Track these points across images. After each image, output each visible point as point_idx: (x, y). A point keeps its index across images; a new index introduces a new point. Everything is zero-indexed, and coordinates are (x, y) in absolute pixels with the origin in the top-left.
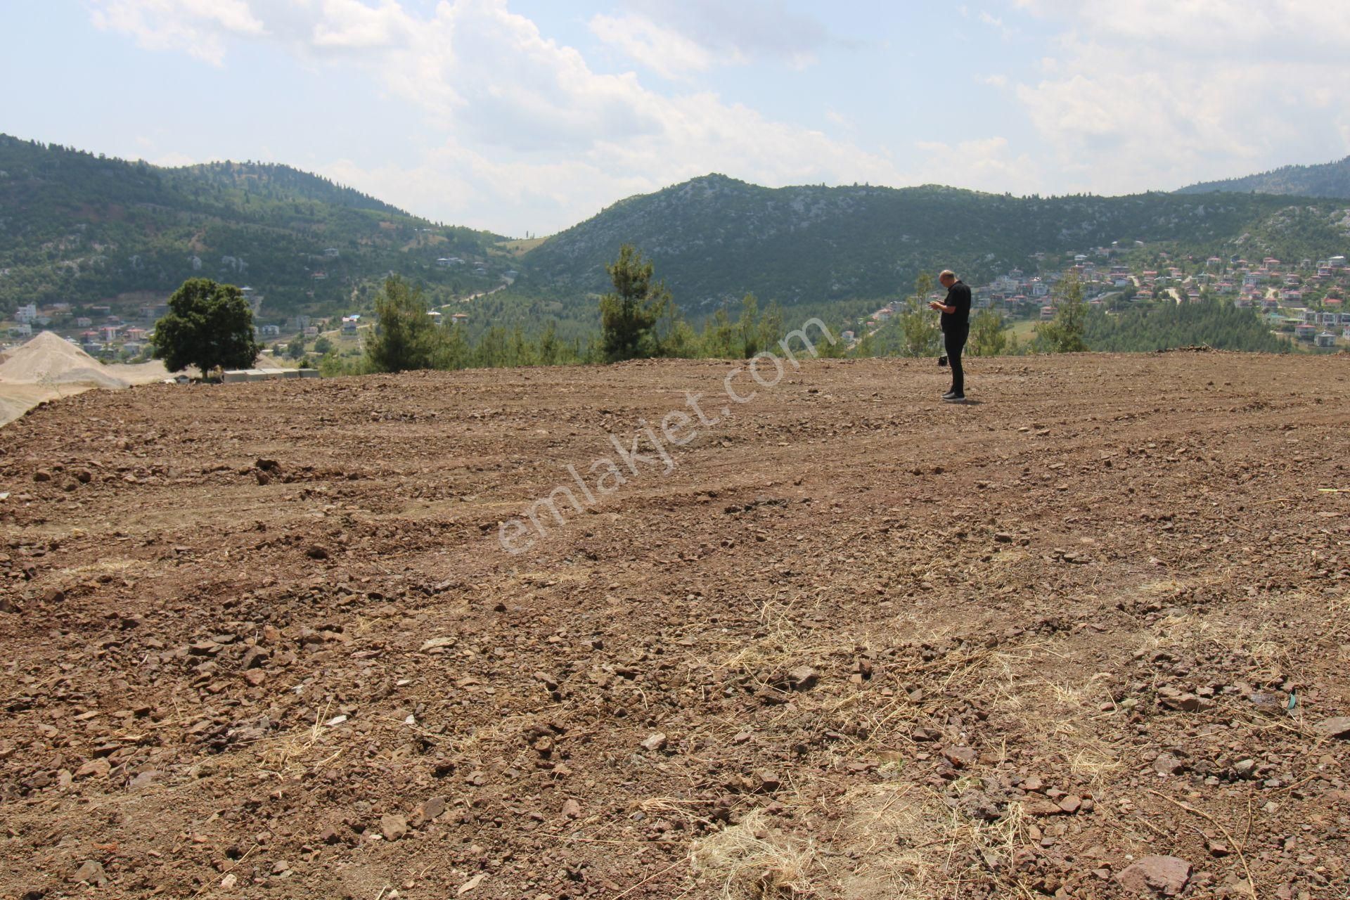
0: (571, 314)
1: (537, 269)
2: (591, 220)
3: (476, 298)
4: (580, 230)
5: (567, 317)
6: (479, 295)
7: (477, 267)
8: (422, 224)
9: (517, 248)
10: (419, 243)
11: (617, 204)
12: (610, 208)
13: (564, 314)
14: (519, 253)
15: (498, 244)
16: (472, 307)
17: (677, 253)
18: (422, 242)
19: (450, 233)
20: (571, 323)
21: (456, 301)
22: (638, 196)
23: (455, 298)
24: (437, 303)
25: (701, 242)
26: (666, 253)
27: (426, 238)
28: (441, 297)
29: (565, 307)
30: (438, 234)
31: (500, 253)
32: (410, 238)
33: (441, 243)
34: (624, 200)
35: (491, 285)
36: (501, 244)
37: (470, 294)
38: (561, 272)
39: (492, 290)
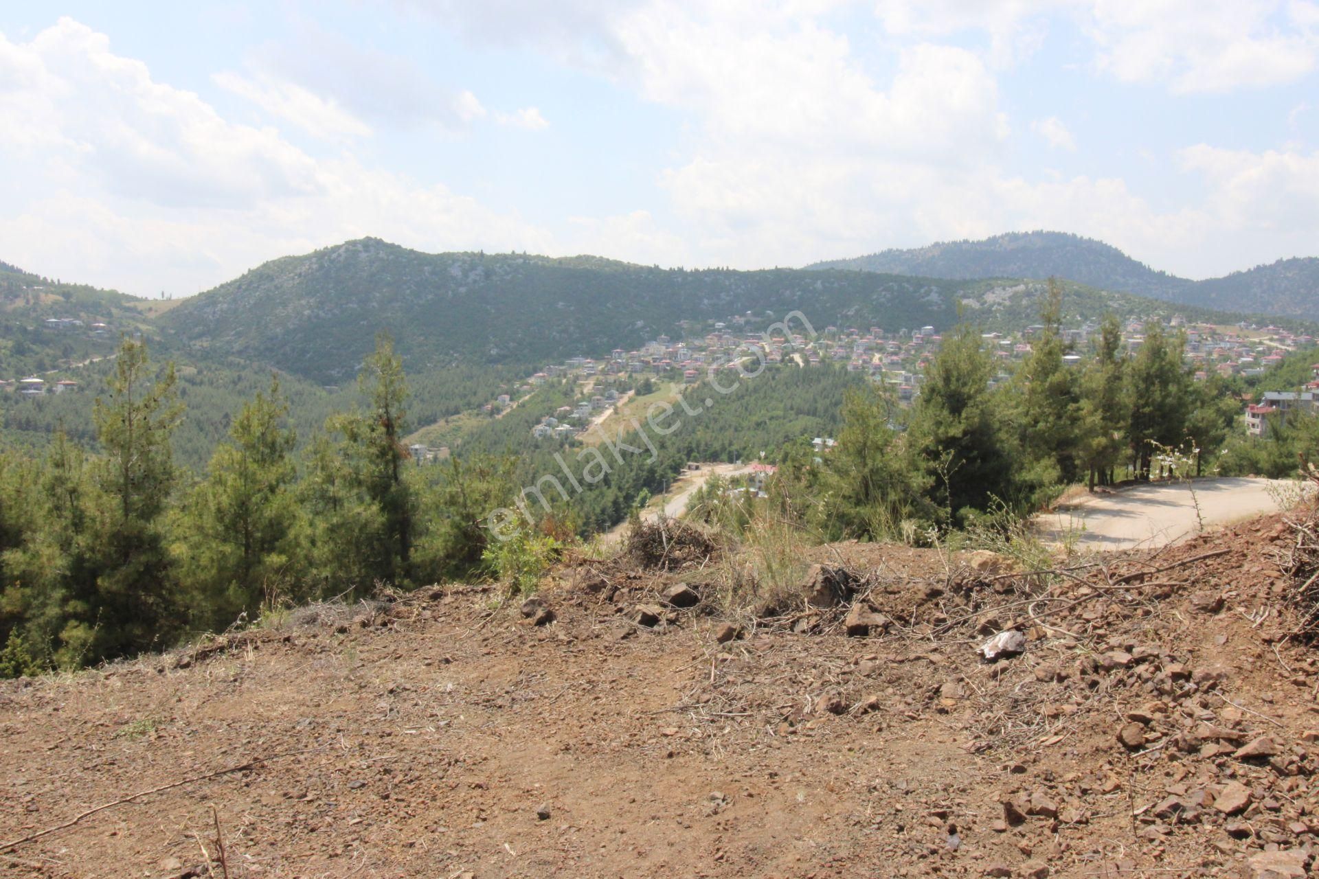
0: (206, 380)
1: (172, 332)
2: (236, 281)
3: (91, 363)
4: (222, 290)
5: (201, 383)
6: (95, 360)
7: (97, 328)
8: (32, 280)
9: (150, 309)
10: (28, 302)
11: (265, 265)
12: (258, 269)
13: (198, 380)
14: (152, 315)
15: (127, 305)
16: (85, 373)
17: (330, 316)
18: (32, 302)
19: (67, 292)
20: (205, 389)
21: (65, 366)
22: (290, 257)
23: (65, 363)
24: (40, 368)
25: (355, 306)
26: (317, 317)
27: (37, 297)
28: (47, 361)
29: (200, 372)
30: (52, 293)
31: (128, 314)
32: (17, 296)
33: (55, 303)
34: (274, 262)
35: (112, 348)
36: (131, 304)
37: (84, 357)
38: (200, 336)
39: (113, 354)
